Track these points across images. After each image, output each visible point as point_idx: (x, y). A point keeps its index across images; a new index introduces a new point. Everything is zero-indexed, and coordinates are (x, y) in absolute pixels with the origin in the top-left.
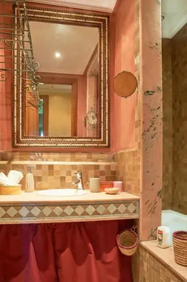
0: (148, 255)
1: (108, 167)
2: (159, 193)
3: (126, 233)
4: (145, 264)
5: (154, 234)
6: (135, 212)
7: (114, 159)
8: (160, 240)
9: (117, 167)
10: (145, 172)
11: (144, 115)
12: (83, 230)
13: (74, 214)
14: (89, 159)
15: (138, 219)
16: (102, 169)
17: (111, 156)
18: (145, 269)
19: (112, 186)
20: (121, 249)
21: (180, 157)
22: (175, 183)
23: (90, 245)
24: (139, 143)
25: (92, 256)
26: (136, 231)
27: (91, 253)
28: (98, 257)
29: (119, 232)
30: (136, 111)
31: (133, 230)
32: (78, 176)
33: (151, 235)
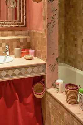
0: (51, 98)
1: (25, 40)
2: (57, 59)
3: (38, 84)
4: (50, 103)
5: (54, 84)
6: (43, 71)
7: (28, 34)
8: (58, 88)
9: (31, 40)
10: (49, 47)
11: (48, 14)
12: (12, 85)
13: (7, 75)
14: (13, 34)
15: (45, 75)
16: (21, 41)
17: (27, 32)
18: (50, 106)
19: (28, 53)
20: (35, 95)
21: (69, 30)
22: (66, 47)
23: (16, 94)
24: (45, 30)
25: (18, 101)
26: (44, 82)
27: (17, 99)
28: (21, 101)
29: (34, 84)
30: (43, 10)
31: (42, 82)
32: (7, 47)
33: (53, 85)
